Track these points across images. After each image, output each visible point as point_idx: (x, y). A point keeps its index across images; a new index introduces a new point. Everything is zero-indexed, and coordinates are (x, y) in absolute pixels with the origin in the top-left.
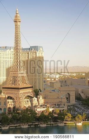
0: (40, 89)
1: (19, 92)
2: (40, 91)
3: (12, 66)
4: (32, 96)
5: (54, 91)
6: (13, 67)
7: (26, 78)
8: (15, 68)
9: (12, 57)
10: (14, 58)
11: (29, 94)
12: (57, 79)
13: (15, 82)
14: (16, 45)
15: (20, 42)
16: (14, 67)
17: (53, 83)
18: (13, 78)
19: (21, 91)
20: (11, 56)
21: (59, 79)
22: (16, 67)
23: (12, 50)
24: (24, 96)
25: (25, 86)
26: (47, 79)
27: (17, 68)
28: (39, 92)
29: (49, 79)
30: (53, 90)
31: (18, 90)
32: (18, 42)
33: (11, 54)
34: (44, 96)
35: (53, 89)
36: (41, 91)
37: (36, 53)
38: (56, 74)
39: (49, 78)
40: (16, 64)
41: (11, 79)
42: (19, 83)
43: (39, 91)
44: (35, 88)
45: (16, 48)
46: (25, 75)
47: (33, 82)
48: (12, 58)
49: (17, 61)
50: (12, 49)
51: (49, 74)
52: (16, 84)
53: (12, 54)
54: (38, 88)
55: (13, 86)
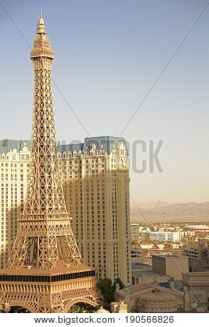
0: (118, 281)
1: (49, 290)
2: (118, 285)
3: (25, 202)
4: (94, 304)
5: (166, 285)
6: (28, 205)
7: (72, 244)
8: (36, 209)
9: (25, 174)
10: (32, 178)
11: (82, 299)
12: (175, 246)
13: (35, 256)
14: (39, 136)
15: (50, 126)
16: (32, 208)
17: (162, 259)
18: (30, 245)
19: (57, 289)
20: (22, 171)
21: (184, 246)
22: (39, 207)
23: (26, 151)
24: (65, 303)
25: (69, 269)
26: (143, 247)
27: (43, 209)
28: (117, 290)
29: (150, 247)
30: (161, 284)
31: (47, 283)
32: (45, 126)
33: (22, 165)
34: (133, 303)
35: (163, 280)
36: (122, 287)
37: (103, 159)
38: (171, 229)
39: (148, 241)
40: (39, 197)
41: (24, 247)
42: (50, 259)
43: (114, 288)
44: (103, 277)
45: (38, 145)
46: (69, 233)
47: (96, 255)
48: (25, 177)
49: (43, 188)
50: (25, 149)
51: (148, 229)
52: (40, 265)
53: (25, 165)
54: (112, 277)
55: (30, 270)
